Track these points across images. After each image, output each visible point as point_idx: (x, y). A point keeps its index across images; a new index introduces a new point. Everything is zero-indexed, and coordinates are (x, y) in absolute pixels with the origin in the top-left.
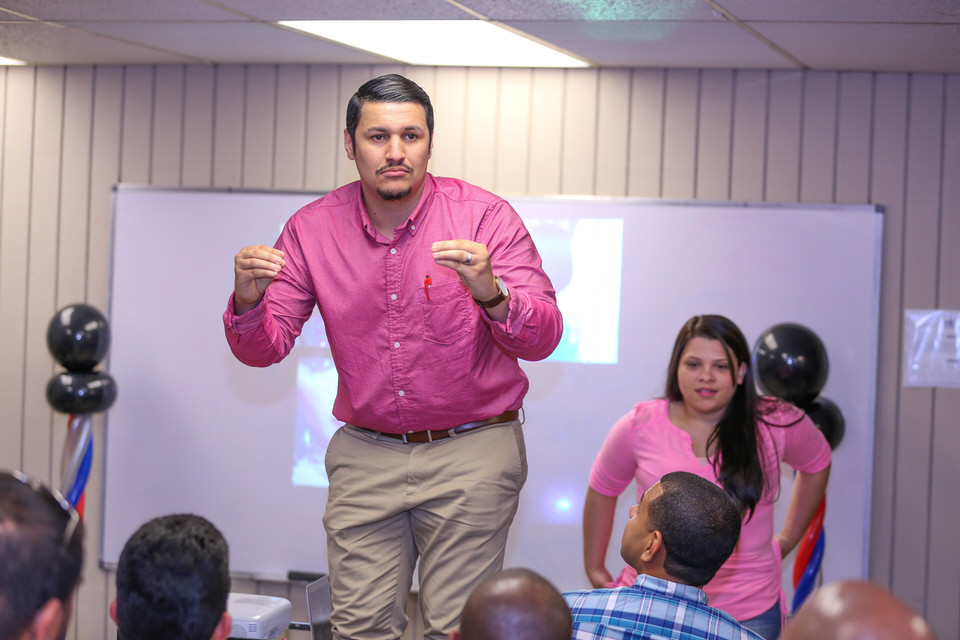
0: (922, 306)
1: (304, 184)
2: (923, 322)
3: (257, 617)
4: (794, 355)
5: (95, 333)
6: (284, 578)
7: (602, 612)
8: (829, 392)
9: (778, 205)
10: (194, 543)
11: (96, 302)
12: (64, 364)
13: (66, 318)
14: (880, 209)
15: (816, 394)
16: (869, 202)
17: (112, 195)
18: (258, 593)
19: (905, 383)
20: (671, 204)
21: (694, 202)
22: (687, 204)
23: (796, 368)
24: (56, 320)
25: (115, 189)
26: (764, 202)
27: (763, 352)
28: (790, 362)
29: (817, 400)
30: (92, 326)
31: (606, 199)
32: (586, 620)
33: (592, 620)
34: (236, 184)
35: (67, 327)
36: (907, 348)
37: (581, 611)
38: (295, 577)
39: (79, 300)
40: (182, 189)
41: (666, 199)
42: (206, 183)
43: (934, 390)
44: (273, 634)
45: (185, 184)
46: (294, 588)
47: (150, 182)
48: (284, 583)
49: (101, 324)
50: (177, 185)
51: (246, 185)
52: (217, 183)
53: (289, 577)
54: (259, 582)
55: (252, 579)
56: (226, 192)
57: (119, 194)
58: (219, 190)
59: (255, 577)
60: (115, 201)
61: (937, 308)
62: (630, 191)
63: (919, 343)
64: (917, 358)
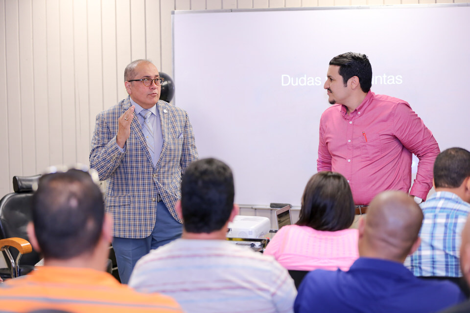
1: (269, 6)
3: (253, 227)
5: (167, 87)
6: (269, 207)
7: (436, 208)
17: (172, 16)
18: (255, 215)
20: (459, 6)
22: (468, 6)
25: (173, 13)
30: (165, 83)
32: (428, 212)
33: (431, 212)
34: (234, 7)
37: (426, 209)
38: (274, 206)
40: (207, 11)
42: (219, 8)
44: (261, 235)
45: (208, 9)
46: (273, 211)
47: (191, 9)
48: (268, 209)
49: (169, 82)
50: (204, 9)
51: (240, 8)
52: (225, 8)
53: (271, 206)
54: (256, 209)
55: (252, 208)
56: (229, 12)
57: (175, 15)
58: (226, 11)
59: (254, 207)
60: (173, 18)
62: (437, 1)
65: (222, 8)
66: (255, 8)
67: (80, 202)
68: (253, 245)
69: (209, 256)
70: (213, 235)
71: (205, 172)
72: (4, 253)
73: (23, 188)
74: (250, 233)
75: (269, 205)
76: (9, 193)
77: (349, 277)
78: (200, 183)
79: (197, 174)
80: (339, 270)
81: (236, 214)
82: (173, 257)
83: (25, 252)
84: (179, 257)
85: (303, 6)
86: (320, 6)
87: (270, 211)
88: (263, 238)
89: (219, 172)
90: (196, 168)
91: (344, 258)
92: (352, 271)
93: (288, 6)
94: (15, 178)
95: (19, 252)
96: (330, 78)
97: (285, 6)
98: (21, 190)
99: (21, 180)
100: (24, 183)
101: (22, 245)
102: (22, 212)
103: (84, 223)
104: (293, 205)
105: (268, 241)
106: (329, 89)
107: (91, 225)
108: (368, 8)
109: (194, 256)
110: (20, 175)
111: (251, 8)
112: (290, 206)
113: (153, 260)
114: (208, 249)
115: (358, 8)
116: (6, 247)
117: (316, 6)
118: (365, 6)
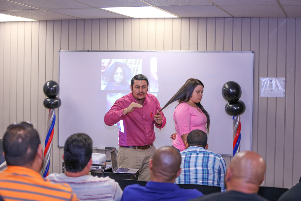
0: (264, 77)
1: (107, 49)
2: (264, 81)
3: (98, 159)
5: (55, 88)
6: (105, 149)
8: (241, 99)
9: (227, 52)
10: (84, 140)
11: (55, 80)
12: (48, 96)
14: (253, 52)
15: (238, 99)
16: (250, 51)
19: (260, 96)
20: (200, 52)
22: (204, 52)
23: (233, 93)
24: (46, 84)
25: (60, 51)
26: (224, 51)
27: (225, 89)
28: (232, 91)
29: (238, 101)
30: (54, 86)
31: (184, 51)
34: (90, 49)
35: (48, 87)
36: (260, 87)
42: (83, 49)
43: (267, 97)
45: (77, 50)
46: (107, 151)
47: (68, 50)
48: (104, 150)
49: (57, 86)
50: (75, 50)
51: (93, 50)
52: (85, 50)
53: (106, 149)
54: (98, 150)
55: (96, 149)
56: (87, 52)
57: (61, 52)
58: (86, 51)
59: (97, 149)
60: (60, 54)
61: (268, 77)
62: (190, 49)
63: (263, 86)
64: (263, 90)
65: (84, 50)
66: (100, 50)
67: (23, 140)
68: (98, 168)
74: (97, 161)
75: (105, 148)
85: (124, 50)
86: (133, 50)
87: (105, 151)
88: (103, 164)
93: (116, 50)
97: (115, 49)
103: (26, 150)
104: (116, 148)
105: (105, 166)
107: (29, 151)
108: (156, 52)
111: (98, 50)
112: (116, 149)
115: (151, 52)
117: (130, 50)
118: (154, 50)
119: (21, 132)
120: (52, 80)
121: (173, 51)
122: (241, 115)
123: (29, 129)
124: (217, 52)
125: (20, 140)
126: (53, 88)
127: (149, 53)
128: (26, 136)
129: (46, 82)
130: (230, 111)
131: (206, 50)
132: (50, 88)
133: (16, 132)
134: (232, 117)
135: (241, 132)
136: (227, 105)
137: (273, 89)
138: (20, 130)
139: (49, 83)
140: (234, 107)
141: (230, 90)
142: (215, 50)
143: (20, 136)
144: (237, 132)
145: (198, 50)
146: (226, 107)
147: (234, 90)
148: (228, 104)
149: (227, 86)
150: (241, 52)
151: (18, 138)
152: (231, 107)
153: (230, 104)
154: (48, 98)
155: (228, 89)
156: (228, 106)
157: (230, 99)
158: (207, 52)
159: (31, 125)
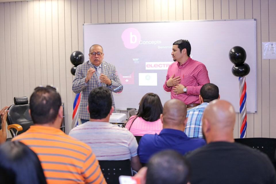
0: (266, 41)
1: (126, 21)
2: (266, 45)
3: (119, 118)
4: (238, 53)
5: (81, 57)
6: (126, 110)
8: (246, 62)
9: (232, 20)
11: (81, 50)
12: (74, 65)
13: (74, 54)
14: (255, 20)
16: (253, 18)
17: (83, 26)
18: (120, 113)
19: (263, 59)
21: (214, 20)
22: (212, 21)
23: (239, 56)
24: (72, 55)
26: (229, 19)
27: (231, 53)
28: (238, 55)
29: (244, 63)
30: (80, 56)
31: (194, 21)
34: (110, 22)
35: (75, 56)
36: (263, 50)
38: (128, 109)
39: (77, 50)
41: (207, 20)
42: (104, 22)
43: (269, 59)
44: (122, 121)
45: (99, 23)
47: (91, 23)
49: (82, 55)
50: (97, 23)
51: (113, 22)
52: (106, 22)
54: (120, 111)
55: (119, 110)
56: (108, 24)
57: (85, 26)
58: (107, 24)
59: (120, 110)
60: (84, 27)
61: (269, 41)
62: (199, 19)
63: (265, 49)
64: (265, 53)
65: (105, 22)
66: (119, 22)
67: (47, 102)
68: (119, 126)
69: (101, 128)
70: (102, 120)
71: (98, 93)
72: (11, 131)
73: (18, 102)
74: (118, 120)
76: (12, 105)
77: (159, 137)
78: (96, 97)
79: (95, 94)
80: (156, 134)
81: (112, 112)
82: (85, 129)
83: (19, 130)
84: (88, 129)
85: (141, 21)
86: (148, 21)
87: (127, 112)
89: (104, 93)
90: (94, 91)
91: (158, 130)
92: (160, 135)
93: (134, 21)
94: (15, 98)
95: (17, 130)
96: (174, 50)
98: (18, 103)
99: (17, 99)
100: (18, 100)
101: (18, 127)
102: (18, 113)
103: (49, 111)
105: (126, 124)
106: (173, 55)
107: (52, 111)
108: (169, 22)
109: (95, 128)
110: (17, 97)
112: (136, 109)
113: (76, 130)
114: (100, 125)
115: (164, 22)
116: (11, 128)
117: (146, 21)
118: (167, 21)
119: (46, 95)
120: (78, 50)
121: (184, 21)
122: (246, 76)
123: (53, 92)
124: (223, 20)
125: (45, 102)
126: (79, 57)
127: (163, 23)
128: (50, 98)
129: (73, 52)
130: (236, 73)
131: (214, 19)
132: (76, 57)
133: (42, 95)
134: (238, 77)
135: (246, 91)
136: (233, 67)
137: (274, 52)
138: (45, 93)
139: (75, 53)
140: (240, 69)
141: (236, 53)
142: (221, 19)
143: (45, 98)
144: (243, 91)
145: (206, 19)
146: (232, 69)
147: (240, 54)
148: (235, 67)
149: (233, 51)
150: (244, 20)
151: (43, 100)
152: (237, 69)
153: (236, 66)
154: (74, 67)
155: (234, 53)
156: (235, 68)
157: (236, 62)
158: (214, 21)
159: (54, 89)
